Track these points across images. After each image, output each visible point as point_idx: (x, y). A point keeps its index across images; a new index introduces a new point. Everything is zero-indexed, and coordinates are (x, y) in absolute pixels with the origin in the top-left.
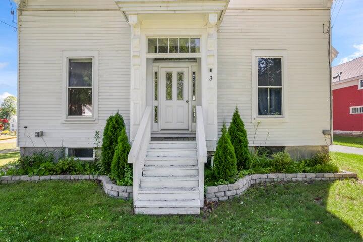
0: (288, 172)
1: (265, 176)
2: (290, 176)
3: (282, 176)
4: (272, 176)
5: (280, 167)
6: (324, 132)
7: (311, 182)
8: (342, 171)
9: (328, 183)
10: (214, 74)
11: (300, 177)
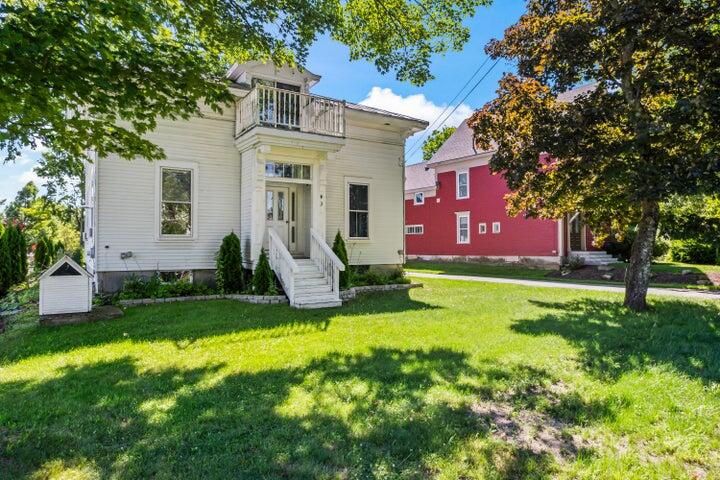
0: (378, 284)
1: (363, 288)
2: (381, 287)
3: (374, 287)
4: (368, 287)
5: (371, 281)
6: (399, 252)
7: (394, 290)
8: (413, 282)
9: (406, 290)
10: (324, 200)
11: (387, 287)
